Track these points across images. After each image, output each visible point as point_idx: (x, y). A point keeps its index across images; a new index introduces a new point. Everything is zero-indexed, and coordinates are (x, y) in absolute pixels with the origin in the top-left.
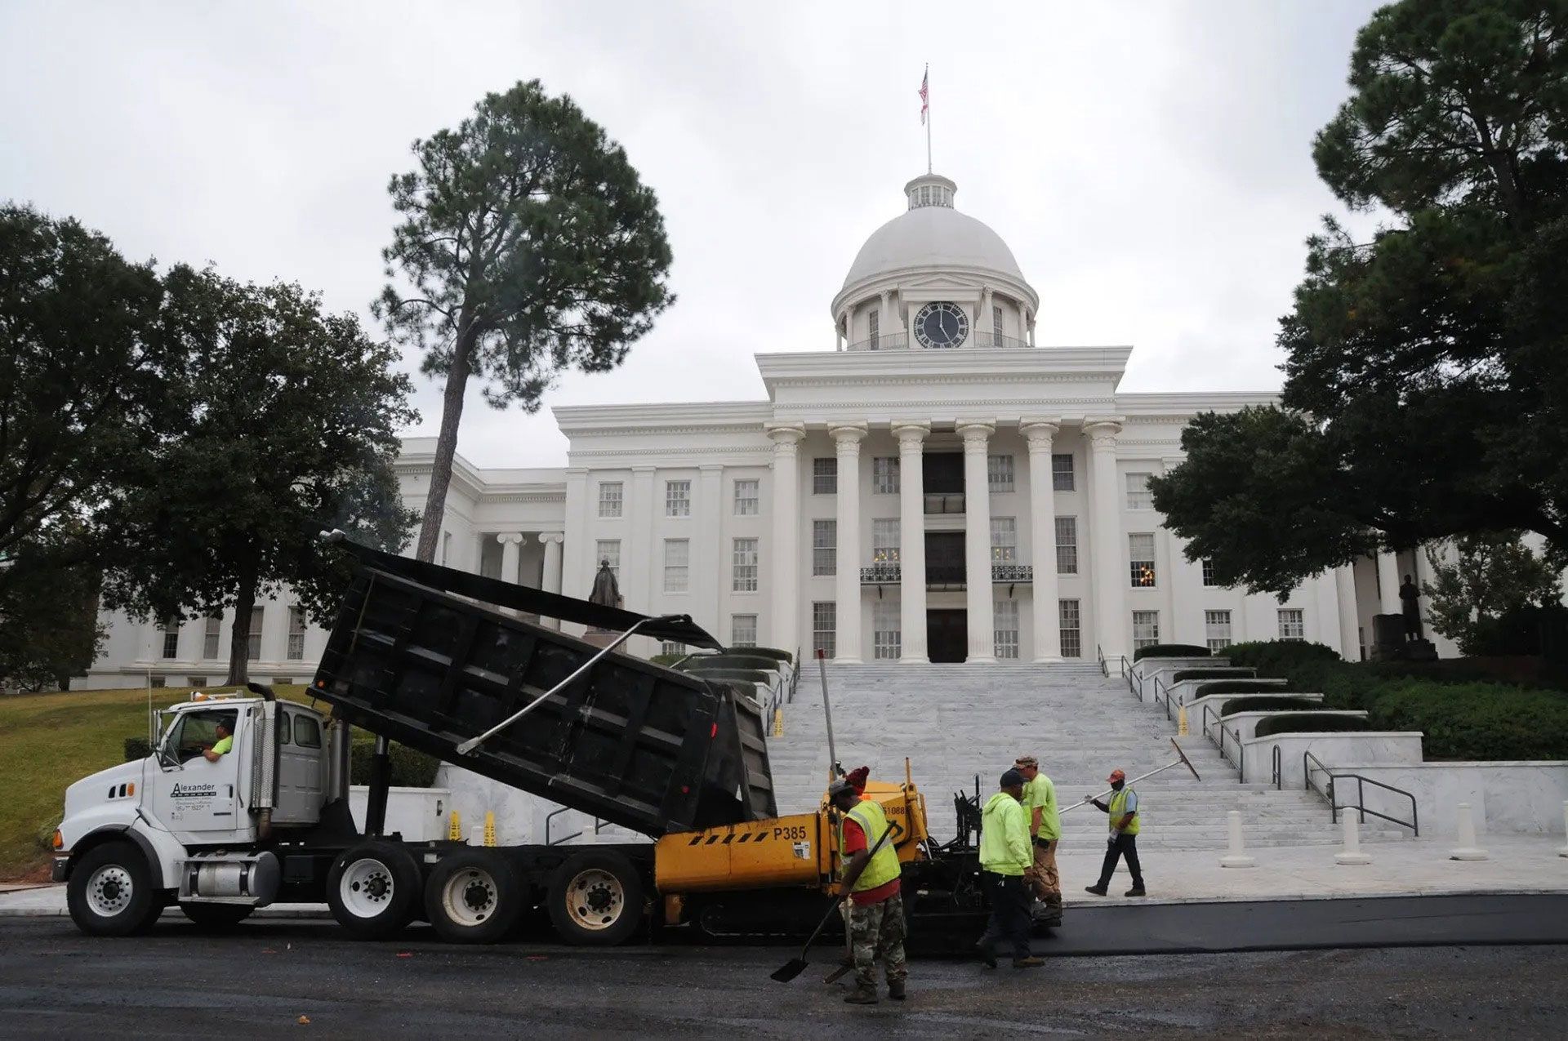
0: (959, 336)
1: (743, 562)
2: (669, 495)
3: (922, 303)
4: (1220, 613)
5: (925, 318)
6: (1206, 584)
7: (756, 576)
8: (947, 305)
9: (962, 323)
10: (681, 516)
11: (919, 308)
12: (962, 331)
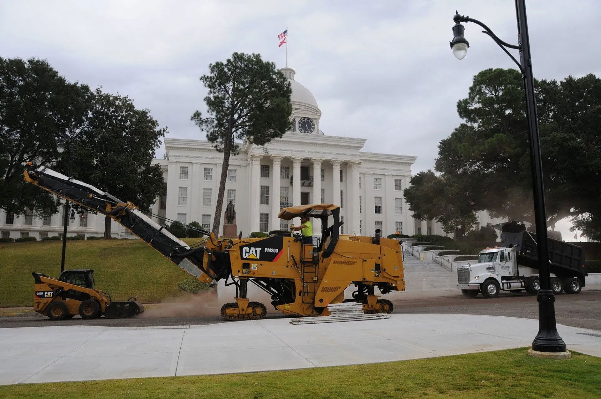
0: (312, 129)
1: (230, 197)
2: (205, 172)
3: (300, 117)
4: (379, 222)
5: (301, 122)
6: (375, 213)
7: (235, 202)
8: (308, 119)
9: (313, 125)
10: (209, 180)
11: (299, 119)
12: (313, 128)
